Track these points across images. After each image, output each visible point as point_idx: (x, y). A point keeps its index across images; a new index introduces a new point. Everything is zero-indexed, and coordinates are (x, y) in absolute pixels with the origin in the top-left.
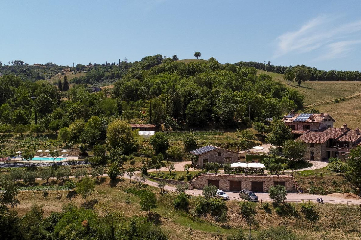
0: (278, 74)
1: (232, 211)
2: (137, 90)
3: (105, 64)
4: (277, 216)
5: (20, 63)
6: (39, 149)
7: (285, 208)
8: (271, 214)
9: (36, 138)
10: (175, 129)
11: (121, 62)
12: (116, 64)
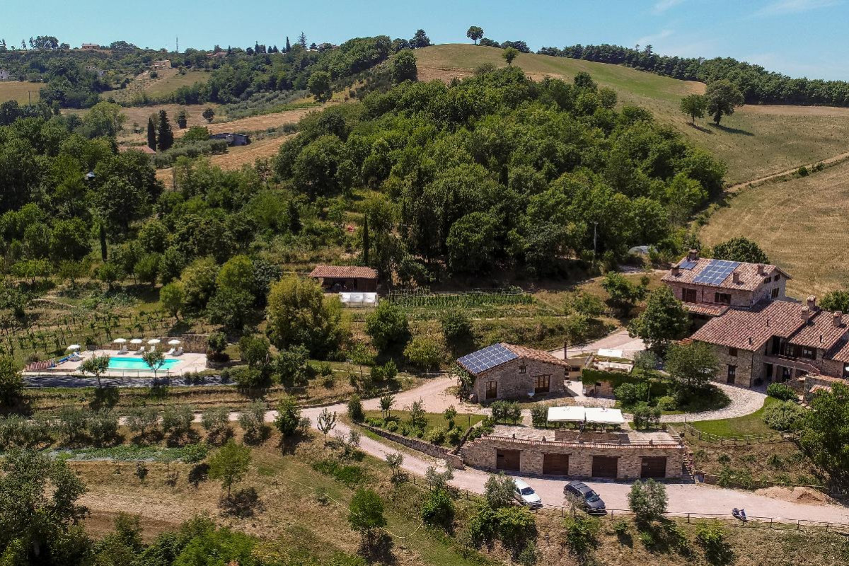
0: (667, 78)
1: (548, 539)
2: (333, 165)
3: (253, 48)
4: (644, 553)
5: (49, 42)
6: (118, 335)
7: (664, 534)
8: (631, 546)
9: (108, 296)
10: (422, 282)
11: (291, 45)
12: (280, 49)
